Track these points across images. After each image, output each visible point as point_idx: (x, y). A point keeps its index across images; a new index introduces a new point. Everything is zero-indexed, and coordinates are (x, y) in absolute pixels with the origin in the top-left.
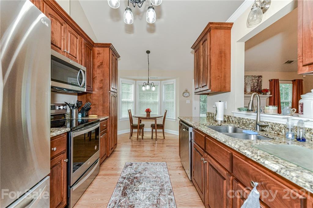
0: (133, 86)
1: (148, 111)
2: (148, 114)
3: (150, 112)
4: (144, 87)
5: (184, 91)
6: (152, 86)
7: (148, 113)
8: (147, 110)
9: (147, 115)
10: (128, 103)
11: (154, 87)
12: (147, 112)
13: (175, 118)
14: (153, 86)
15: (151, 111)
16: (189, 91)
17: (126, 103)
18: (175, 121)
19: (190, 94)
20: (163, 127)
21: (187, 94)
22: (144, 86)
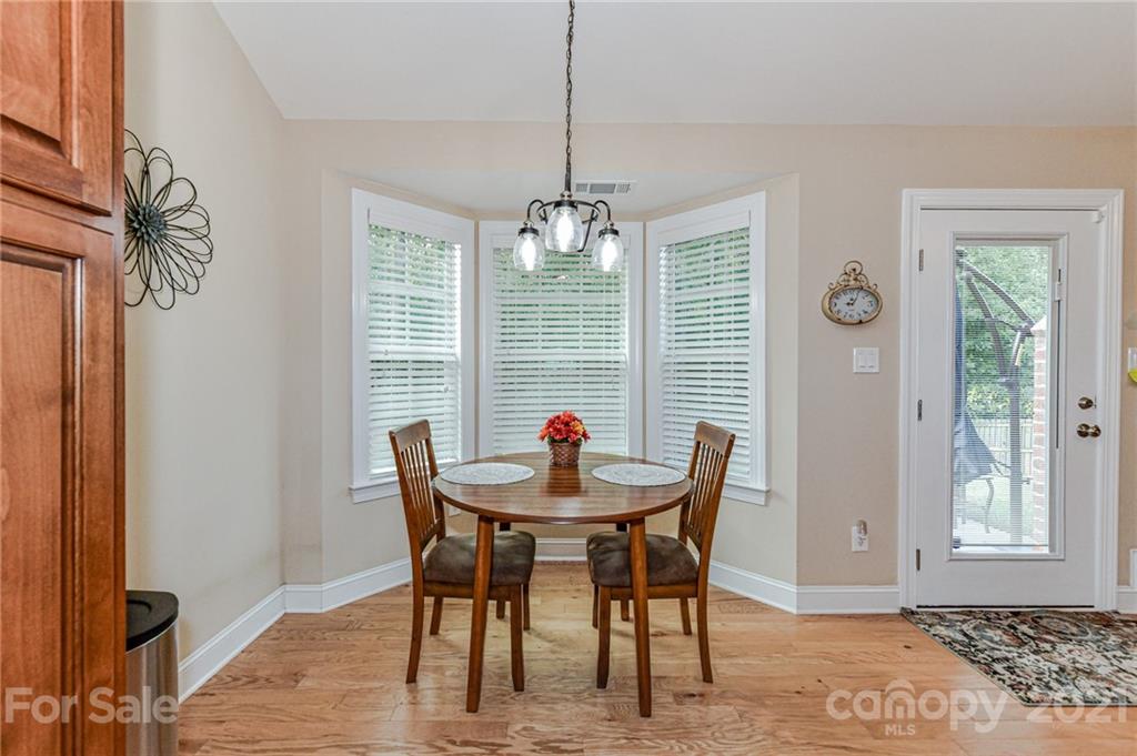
0: (458, 253)
1: (564, 433)
2: (563, 460)
3: (576, 444)
4: (529, 236)
5: (835, 277)
6: (597, 227)
7: (565, 449)
8: (551, 423)
9: (555, 465)
10: (424, 368)
11: (609, 237)
12: (553, 442)
13: (762, 487)
14: (602, 233)
15: (585, 435)
16: (872, 277)
17: (410, 373)
18: (761, 500)
19: (885, 300)
20: (696, 581)
21: (863, 303)
22: (535, 231)
